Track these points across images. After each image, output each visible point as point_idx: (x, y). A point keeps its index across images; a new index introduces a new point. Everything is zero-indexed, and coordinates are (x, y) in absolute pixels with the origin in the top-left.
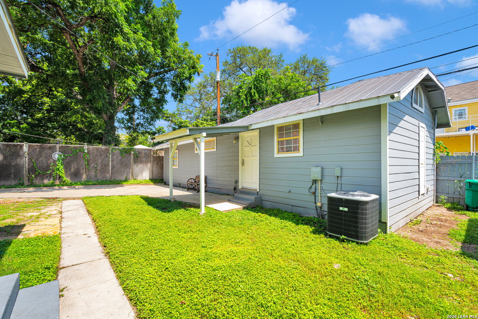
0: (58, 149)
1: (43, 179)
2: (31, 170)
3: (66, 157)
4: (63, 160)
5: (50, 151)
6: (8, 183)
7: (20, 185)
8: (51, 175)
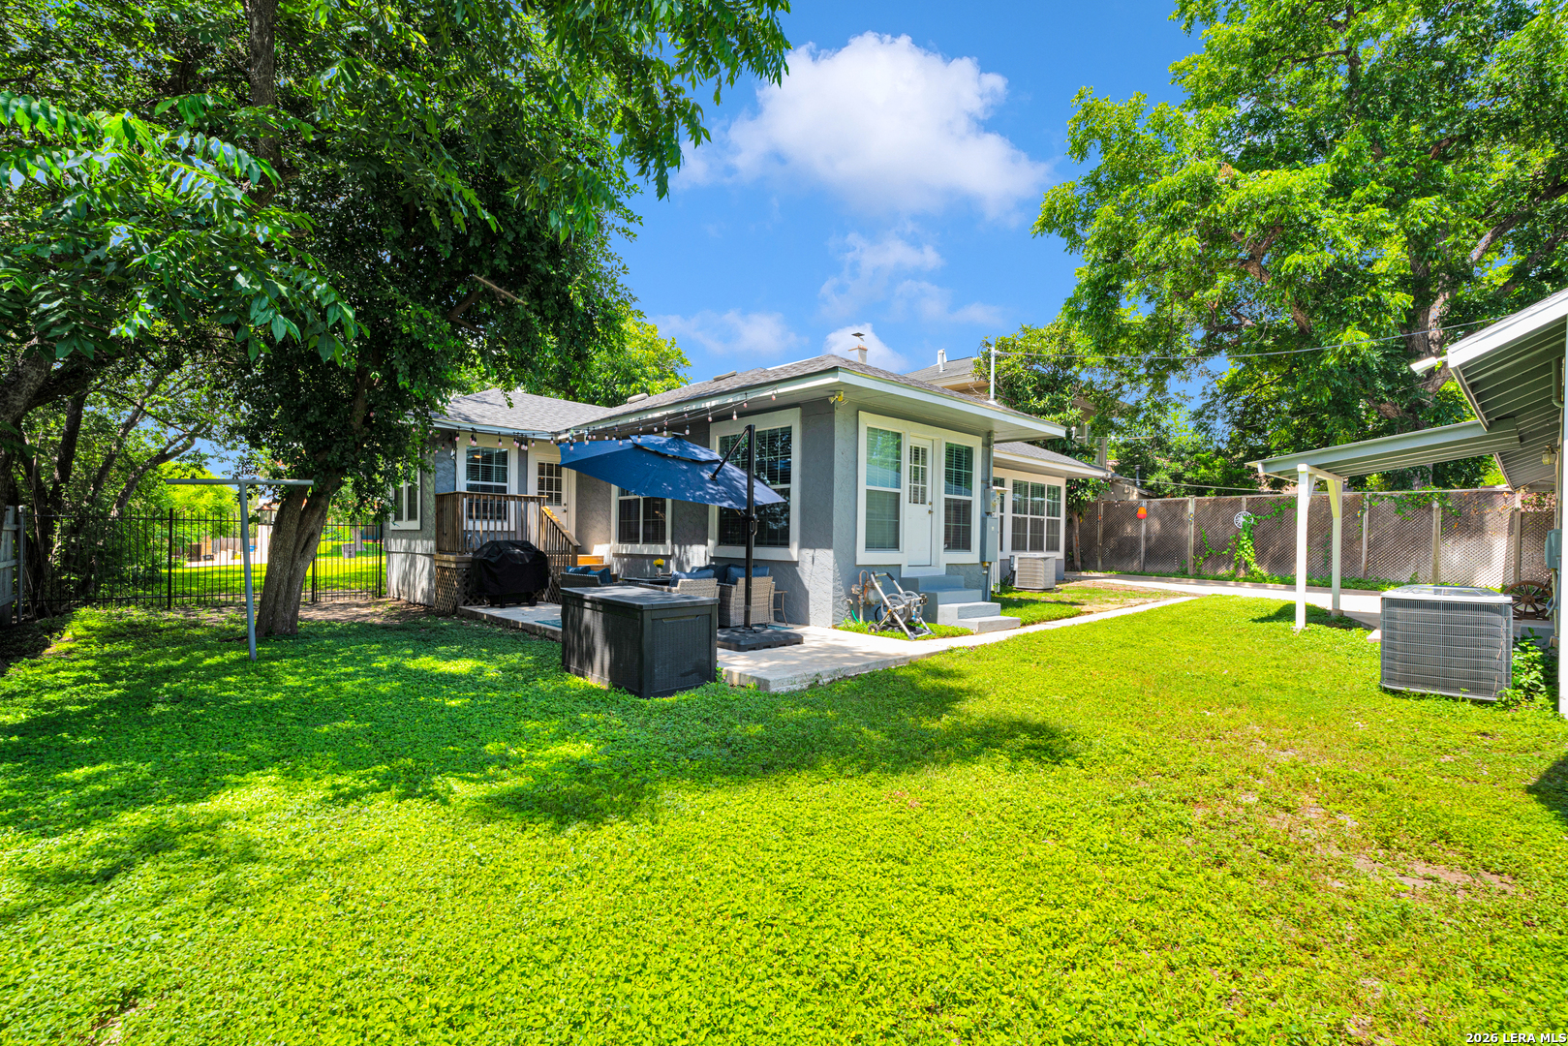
0: (1244, 504)
1: (1218, 566)
2: (1199, 549)
3: (1259, 521)
4: (1253, 527)
5: (1230, 510)
6: (1166, 568)
7: (1183, 574)
8: (1230, 559)
